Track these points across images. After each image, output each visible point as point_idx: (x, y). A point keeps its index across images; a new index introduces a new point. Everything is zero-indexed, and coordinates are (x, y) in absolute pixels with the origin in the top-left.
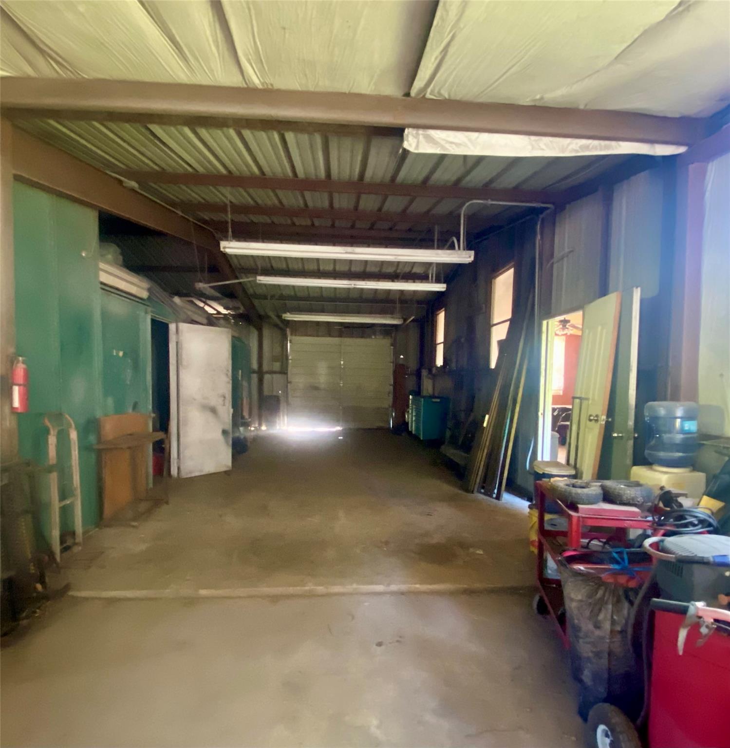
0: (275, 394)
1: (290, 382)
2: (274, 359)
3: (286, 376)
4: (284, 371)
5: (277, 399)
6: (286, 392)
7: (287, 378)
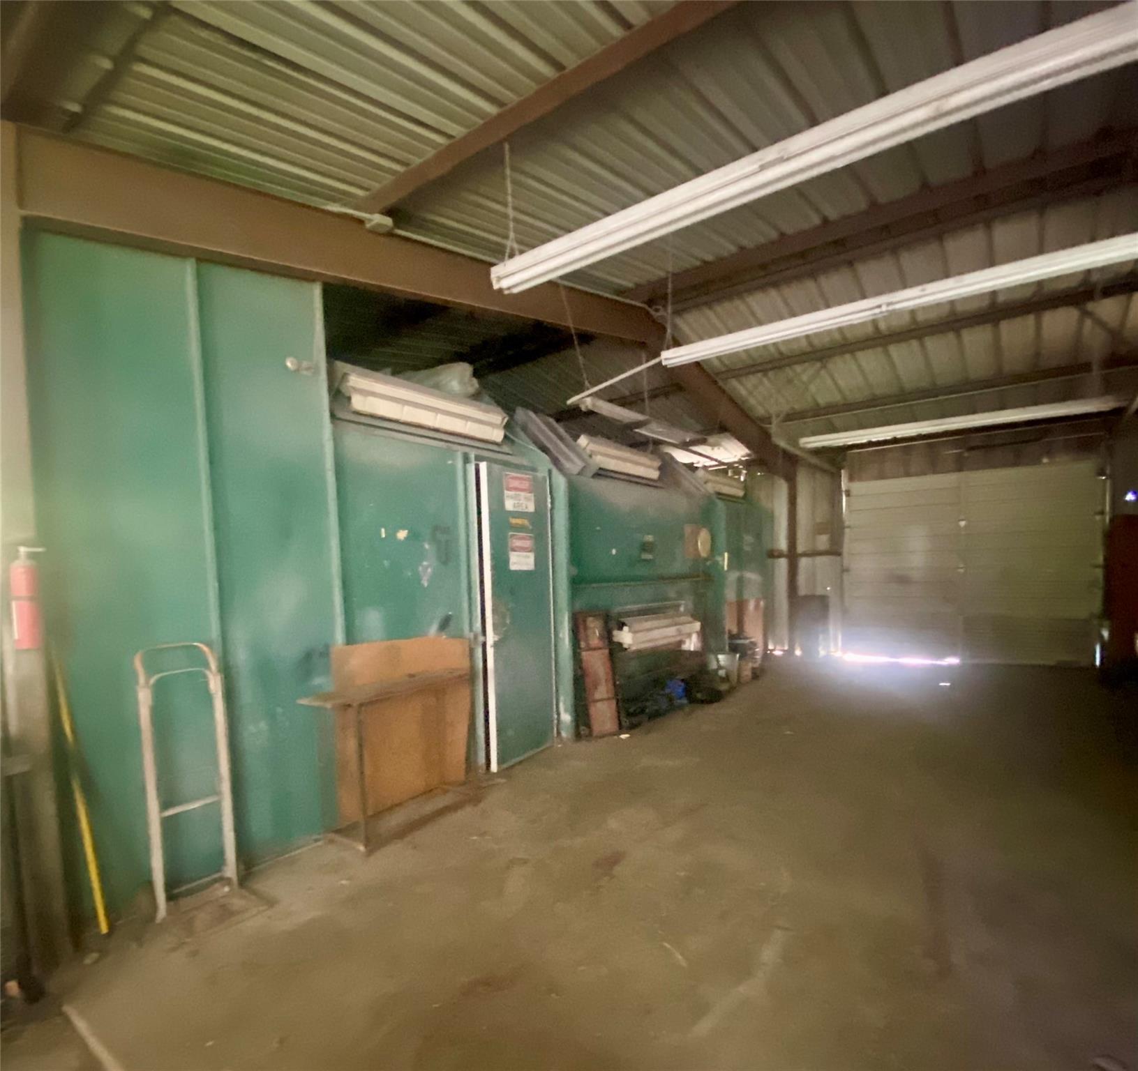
0: (819, 592)
1: (847, 570)
2: (819, 529)
3: (838, 558)
4: (835, 551)
5: (823, 601)
6: (840, 588)
7: (842, 562)
